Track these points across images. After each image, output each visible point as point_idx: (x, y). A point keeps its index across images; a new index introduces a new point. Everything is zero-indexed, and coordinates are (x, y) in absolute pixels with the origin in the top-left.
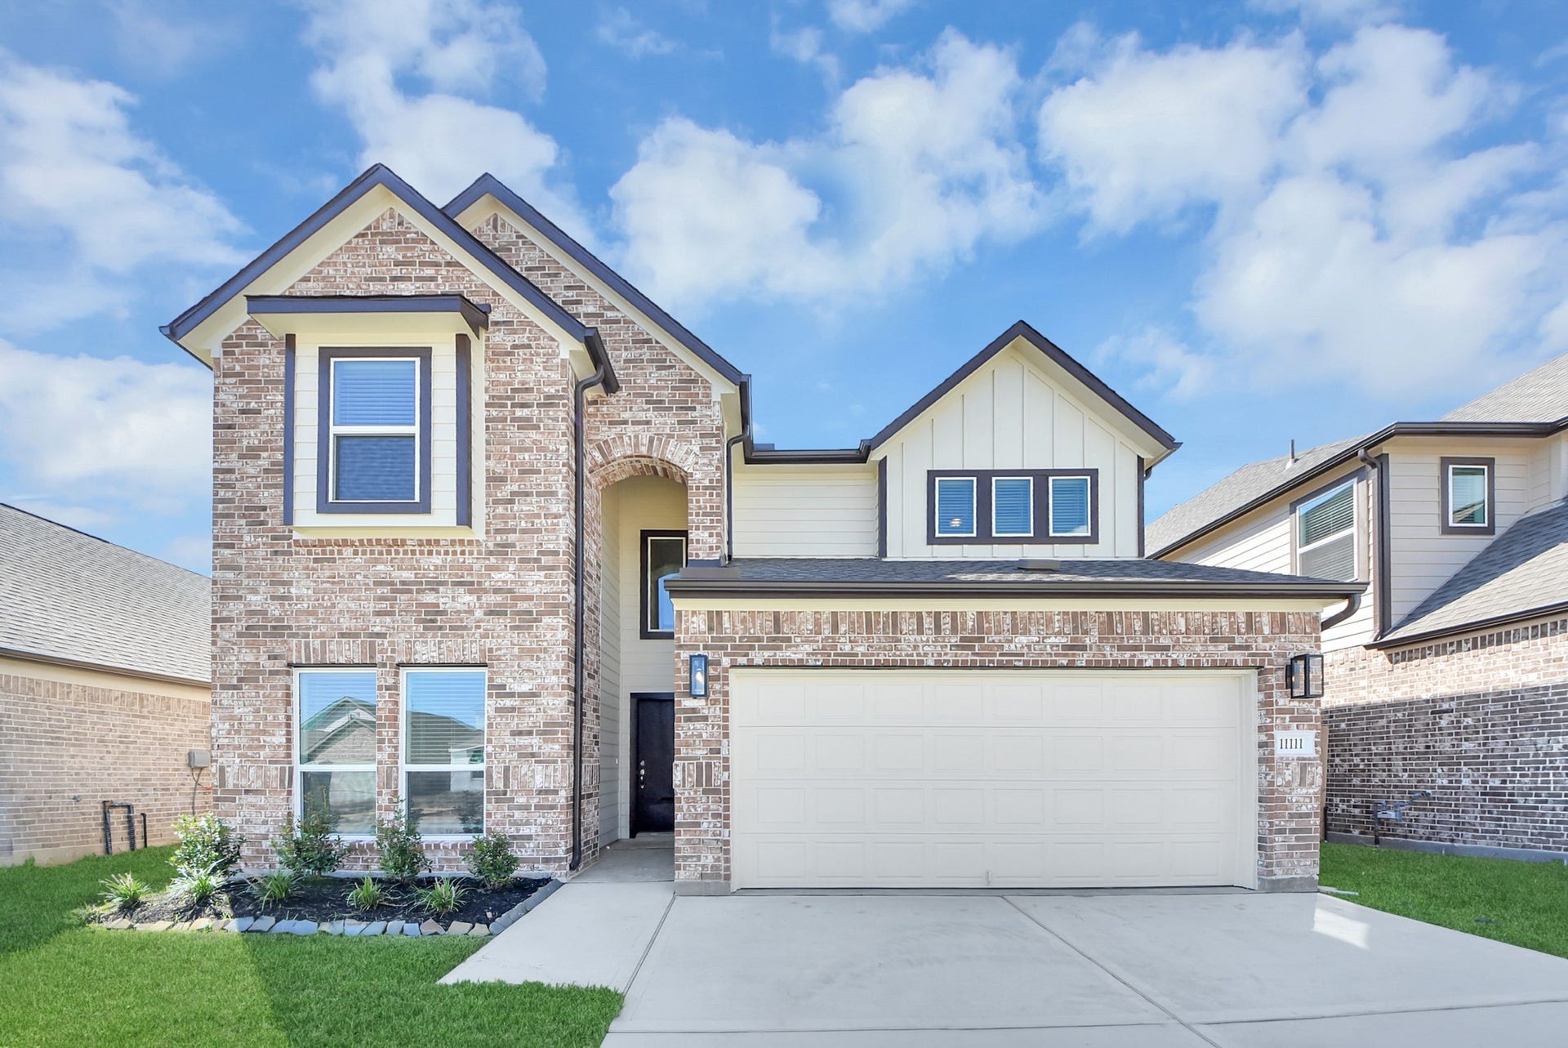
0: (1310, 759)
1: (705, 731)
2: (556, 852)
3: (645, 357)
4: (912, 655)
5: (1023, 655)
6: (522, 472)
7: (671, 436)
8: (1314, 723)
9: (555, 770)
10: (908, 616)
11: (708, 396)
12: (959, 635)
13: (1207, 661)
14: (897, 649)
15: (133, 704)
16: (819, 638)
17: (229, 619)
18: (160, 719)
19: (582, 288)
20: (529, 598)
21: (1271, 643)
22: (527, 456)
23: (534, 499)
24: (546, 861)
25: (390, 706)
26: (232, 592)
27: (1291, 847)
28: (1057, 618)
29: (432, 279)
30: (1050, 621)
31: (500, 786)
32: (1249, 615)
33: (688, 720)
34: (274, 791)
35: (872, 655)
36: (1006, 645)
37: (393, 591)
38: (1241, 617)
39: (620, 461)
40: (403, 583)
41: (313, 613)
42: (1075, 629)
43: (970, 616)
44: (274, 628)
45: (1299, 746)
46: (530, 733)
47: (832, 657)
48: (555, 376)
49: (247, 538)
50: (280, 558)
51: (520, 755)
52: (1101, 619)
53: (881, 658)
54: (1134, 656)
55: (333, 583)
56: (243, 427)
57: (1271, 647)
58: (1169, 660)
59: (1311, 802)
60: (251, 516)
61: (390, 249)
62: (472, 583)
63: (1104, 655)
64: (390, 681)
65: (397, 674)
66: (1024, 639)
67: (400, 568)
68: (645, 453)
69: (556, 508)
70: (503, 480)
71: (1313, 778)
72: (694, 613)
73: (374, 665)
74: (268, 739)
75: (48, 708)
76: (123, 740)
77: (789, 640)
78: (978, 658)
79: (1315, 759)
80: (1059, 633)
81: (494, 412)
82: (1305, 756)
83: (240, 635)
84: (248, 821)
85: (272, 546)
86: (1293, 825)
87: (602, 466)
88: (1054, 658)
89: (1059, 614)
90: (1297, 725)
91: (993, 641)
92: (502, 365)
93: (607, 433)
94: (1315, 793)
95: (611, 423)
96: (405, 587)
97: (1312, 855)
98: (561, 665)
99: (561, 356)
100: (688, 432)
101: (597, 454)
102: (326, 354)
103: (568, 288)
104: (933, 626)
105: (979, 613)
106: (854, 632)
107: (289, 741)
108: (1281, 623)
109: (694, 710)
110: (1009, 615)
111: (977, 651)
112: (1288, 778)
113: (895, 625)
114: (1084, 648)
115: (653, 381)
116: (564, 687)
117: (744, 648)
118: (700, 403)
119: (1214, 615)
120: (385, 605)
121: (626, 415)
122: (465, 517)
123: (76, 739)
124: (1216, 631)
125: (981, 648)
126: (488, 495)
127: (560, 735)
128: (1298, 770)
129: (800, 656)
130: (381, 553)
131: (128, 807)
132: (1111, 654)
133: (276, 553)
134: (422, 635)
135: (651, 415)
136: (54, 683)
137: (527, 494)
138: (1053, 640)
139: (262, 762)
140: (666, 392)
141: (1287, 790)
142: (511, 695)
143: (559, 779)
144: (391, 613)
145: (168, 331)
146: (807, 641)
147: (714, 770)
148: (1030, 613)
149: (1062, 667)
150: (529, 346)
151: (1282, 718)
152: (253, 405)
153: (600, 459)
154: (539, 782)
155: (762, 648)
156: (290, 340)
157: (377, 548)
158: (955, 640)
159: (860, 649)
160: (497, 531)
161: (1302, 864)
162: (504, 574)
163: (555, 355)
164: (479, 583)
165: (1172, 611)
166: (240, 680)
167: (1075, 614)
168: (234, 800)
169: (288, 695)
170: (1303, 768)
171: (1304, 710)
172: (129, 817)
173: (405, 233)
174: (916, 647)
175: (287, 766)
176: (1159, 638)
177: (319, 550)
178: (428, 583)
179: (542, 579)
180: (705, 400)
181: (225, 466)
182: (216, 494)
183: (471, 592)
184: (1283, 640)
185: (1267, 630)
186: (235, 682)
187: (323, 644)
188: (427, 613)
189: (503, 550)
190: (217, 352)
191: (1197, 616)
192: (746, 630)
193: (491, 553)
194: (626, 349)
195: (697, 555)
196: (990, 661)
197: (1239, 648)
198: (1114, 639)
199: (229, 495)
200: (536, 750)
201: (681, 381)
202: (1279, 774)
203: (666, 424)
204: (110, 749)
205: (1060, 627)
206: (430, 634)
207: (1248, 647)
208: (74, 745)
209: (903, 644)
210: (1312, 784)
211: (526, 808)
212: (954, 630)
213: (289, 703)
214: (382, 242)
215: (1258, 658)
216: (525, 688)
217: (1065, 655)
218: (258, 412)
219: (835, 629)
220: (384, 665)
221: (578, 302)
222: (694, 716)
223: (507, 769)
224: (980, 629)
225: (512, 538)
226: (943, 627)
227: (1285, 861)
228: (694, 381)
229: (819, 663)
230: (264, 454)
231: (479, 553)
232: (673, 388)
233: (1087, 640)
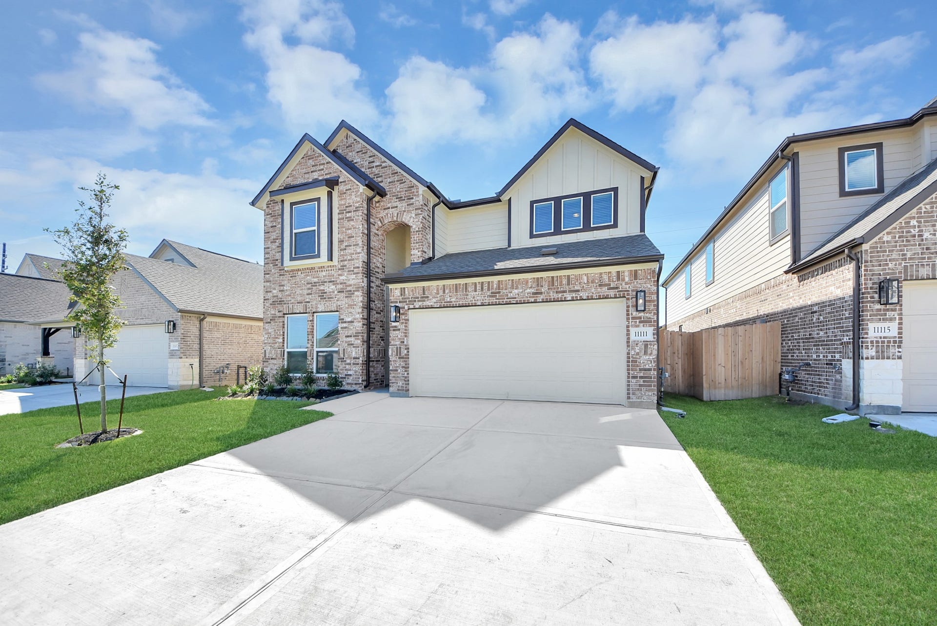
0: (650, 342)
1: (399, 334)
2: (359, 381)
3: (395, 180)
4: (472, 301)
5: (516, 298)
6: (349, 237)
7: (405, 211)
8: (653, 323)
9: (359, 350)
10: (471, 284)
11: (417, 192)
12: (491, 291)
13: (597, 296)
14: (467, 299)
15: (248, 329)
16: (438, 296)
17: (268, 299)
18: (257, 334)
19: (374, 156)
20: (351, 285)
21: (629, 285)
22: (350, 231)
23: (352, 247)
24: (356, 384)
25: (311, 327)
26: (269, 290)
27: (640, 385)
28: (530, 280)
29: (323, 169)
30: (527, 282)
31: (342, 356)
32: (618, 272)
33: (394, 330)
34: (279, 359)
35: (457, 302)
36: (509, 294)
37: (312, 286)
38: (614, 274)
39: (388, 224)
40: (315, 283)
41: (290, 295)
42: (538, 285)
43: (495, 283)
44: (280, 301)
45: (645, 335)
46: (351, 336)
47: (443, 303)
48: (358, 199)
49: (273, 271)
50: (281, 277)
51: (348, 345)
52: (549, 280)
53: (461, 303)
54: (563, 295)
55: (295, 284)
56: (272, 232)
57: (629, 287)
58: (579, 296)
59: (651, 363)
60: (274, 263)
61: (311, 161)
62: (334, 281)
63: (550, 296)
64: (311, 319)
65: (313, 316)
66: (516, 291)
67: (314, 278)
68: (395, 220)
69: (359, 250)
70: (343, 241)
71: (652, 351)
72: (396, 289)
73: (306, 313)
74: (278, 340)
75: (223, 332)
76: (245, 342)
77: (428, 297)
78: (498, 301)
79: (653, 341)
80: (531, 287)
81: (340, 216)
82: (648, 340)
83: (271, 304)
84: (272, 369)
85: (279, 273)
86: (642, 375)
87: (381, 227)
88: (528, 299)
89: (531, 279)
90: (643, 325)
91: (504, 293)
92: (343, 198)
93: (382, 214)
94: (653, 359)
95: (384, 209)
96: (314, 284)
97: (652, 390)
98: (360, 310)
99: (360, 191)
100: (411, 209)
101: (379, 223)
102: (292, 204)
103: (370, 157)
104: (480, 288)
105: (499, 281)
106: (451, 293)
107: (283, 341)
108: (635, 275)
109: (396, 327)
110: (511, 281)
111: (497, 297)
112: (637, 351)
113: (466, 289)
114: (541, 293)
115: (398, 189)
116: (362, 319)
117: (412, 302)
118: (415, 195)
119: (601, 274)
120: (309, 291)
121: (389, 205)
122: (331, 258)
123: (231, 343)
124: (601, 281)
125: (499, 296)
126: (339, 248)
127: (360, 337)
128: (643, 347)
129: (431, 304)
130: (308, 273)
131: (245, 367)
132: (553, 295)
133: (280, 275)
134: (320, 301)
135: (398, 204)
136: (225, 323)
137: (350, 246)
138: (528, 291)
139: (276, 348)
140: (403, 193)
141: (638, 357)
142: (345, 322)
143: (360, 353)
144: (311, 294)
145: (251, 204)
146: (434, 297)
147: (402, 349)
148: (519, 279)
149: (532, 302)
150: (351, 189)
151: (635, 322)
152: (274, 224)
153: (380, 225)
154: (354, 355)
155: (419, 301)
156: (283, 201)
157: (307, 271)
158: (489, 293)
159: (453, 300)
160: (341, 261)
161: (647, 394)
162: (343, 277)
163: (359, 191)
164: (336, 281)
165: (581, 273)
166: (271, 320)
167: (538, 278)
168: (268, 362)
169: (284, 325)
170: (646, 346)
171: (647, 317)
172: (245, 371)
173: (315, 154)
174: (474, 297)
175: (283, 350)
176: (574, 287)
177: (292, 273)
178: (322, 282)
179: (354, 278)
180: (417, 194)
181: (267, 246)
182: (265, 256)
183: (334, 284)
184: (635, 283)
185: (627, 279)
186: (269, 321)
187: (293, 306)
188: (321, 293)
189: (343, 268)
190: (265, 207)
191: (592, 275)
192: (413, 294)
193: (339, 269)
194: (389, 178)
195: (414, 260)
196: (502, 302)
197: (613, 288)
198: (554, 288)
199: (268, 256)
200: (353, 343)
201: (408, 187)
202: (632, 349)
203: (403, 206)
204: (241, 346)
205: (531, 285)
206: (322, 300)
207: (617, 288)
208: (230, 345)
209: (469, 297)
210: (651, 354)
211: (350, 364)
212: (488, 289)
213: (284, 327)
214: (309, 159)
215: (622, 293)
216: (349, 319)
217: (533, 297)
218: (276, 226)
219: (444, 292)
220: (309, 313)
221: (373, 162)
222: (396, 329)
223: (344, 349)
224: (499, 288)
225: (346, 263)
226: (484, 288)
227: (637, 392)
228: (413, 187)
229: (438, 306)
230: (277, 241)
231: (336, 270)
232: (406, 191)
233: (543, 289)
